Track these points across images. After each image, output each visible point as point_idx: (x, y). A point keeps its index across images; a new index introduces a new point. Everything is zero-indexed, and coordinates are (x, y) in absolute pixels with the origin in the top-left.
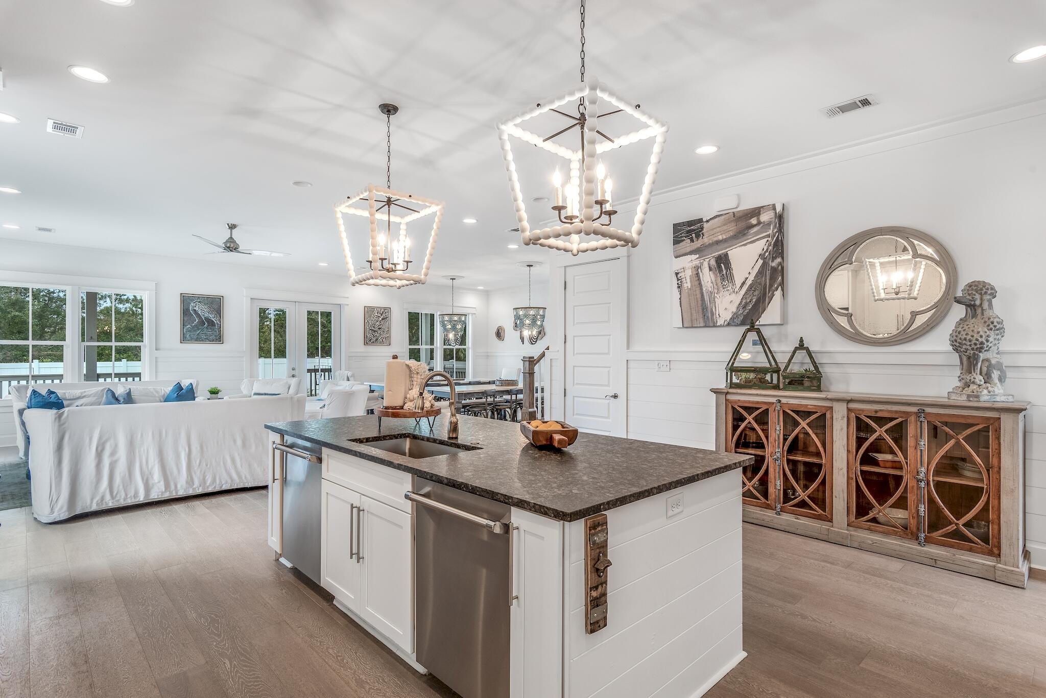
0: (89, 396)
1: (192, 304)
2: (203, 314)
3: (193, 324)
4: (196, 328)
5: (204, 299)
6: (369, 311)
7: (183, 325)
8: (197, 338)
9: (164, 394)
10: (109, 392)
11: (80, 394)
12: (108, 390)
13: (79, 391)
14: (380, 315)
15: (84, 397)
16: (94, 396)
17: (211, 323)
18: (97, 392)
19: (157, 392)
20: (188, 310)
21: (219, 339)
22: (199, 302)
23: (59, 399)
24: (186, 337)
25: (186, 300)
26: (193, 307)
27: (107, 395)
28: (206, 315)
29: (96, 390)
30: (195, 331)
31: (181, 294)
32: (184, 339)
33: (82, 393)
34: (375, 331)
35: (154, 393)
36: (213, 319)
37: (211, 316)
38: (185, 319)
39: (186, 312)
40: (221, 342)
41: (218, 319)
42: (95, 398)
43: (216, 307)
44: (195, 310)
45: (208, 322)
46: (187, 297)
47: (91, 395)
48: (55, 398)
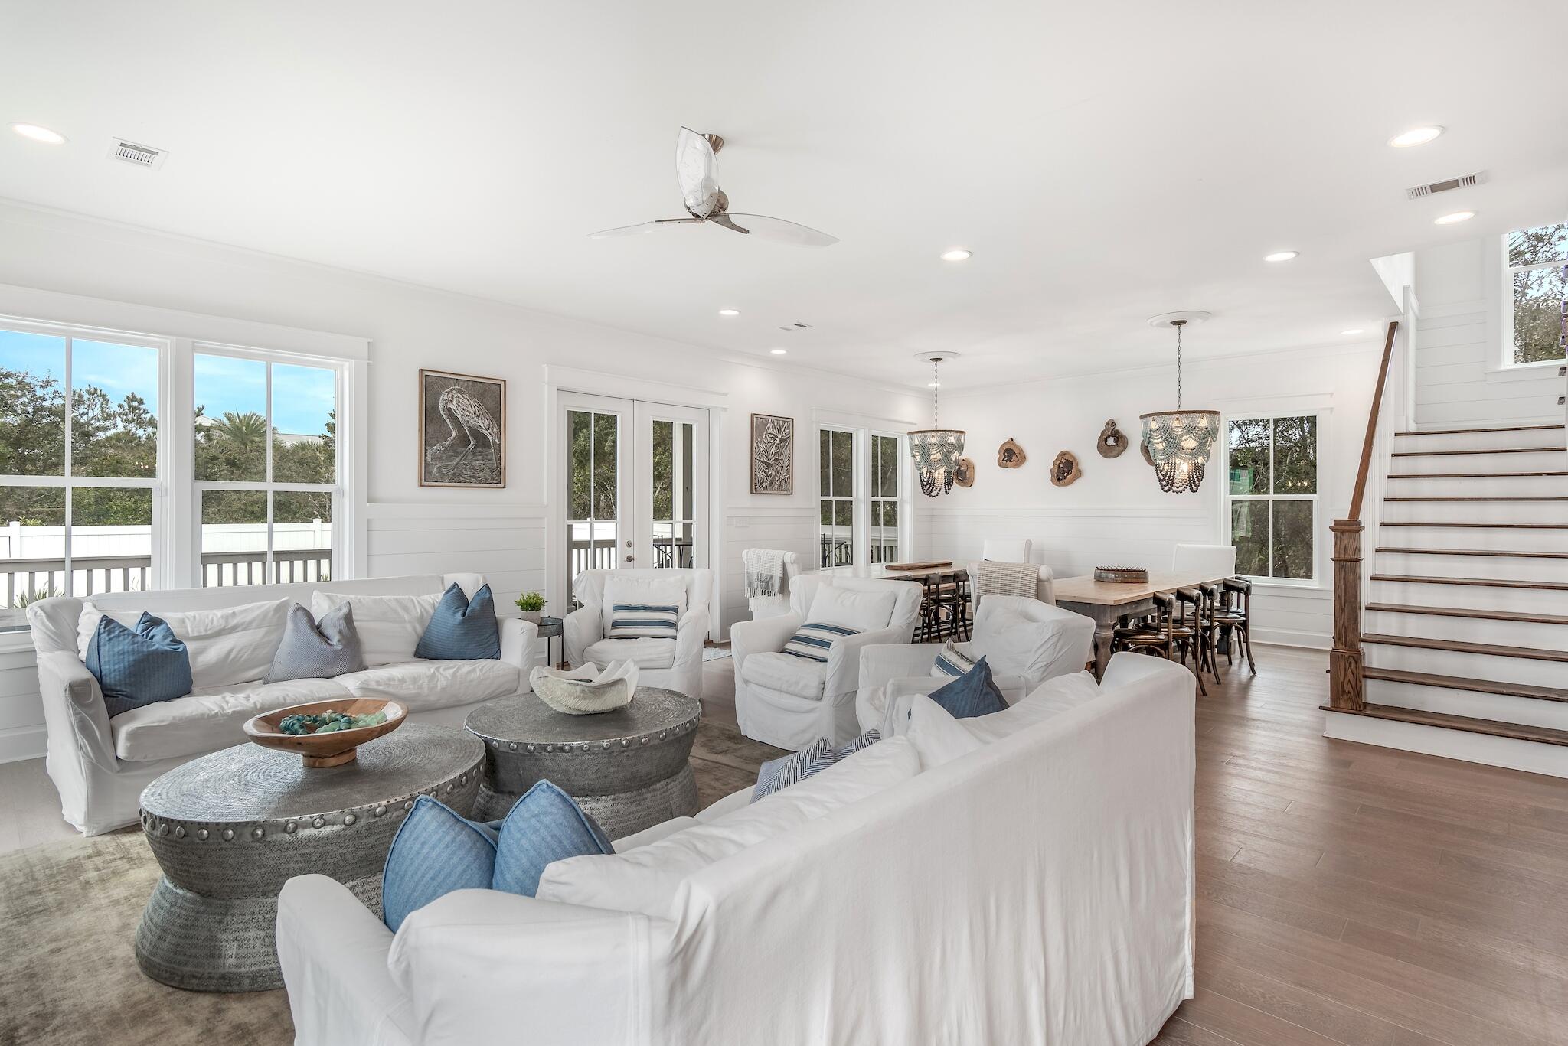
0: (245, 626)
1: (445, 396)
2: (467, 419)
3: (447, 443)
4: (453, 451)
5: (468, 386)
6: (759, 423)
7: (427, 441)
8: (454, 475)
9: (422, 615)
10: (299, 613)
11: (222, 623)
12: (297, 610)
13: (219, 613)
14: (776, 433)
15: (233, 629)
16: (259, 627)
17: (482, 441)
18: (265, 614)
19: (406, 609)
20: (436, 408)
21: (496, 477)
22: (459, 391)
23: (175, 641)
24: (430, 473)
25: (432, 385)
26: (446, 402)
27: (296, 624)
28: (472, 422)
29: (263, 609)
30: (449, 458)
31: (422, 370)
32: (427, 477)
33: (227, 618)
34: (769, 465)
35: (400, 611)
36: (486, 433)
37: (483, 425)
38: (430, 430)
39: (431, 416)
40: (502, 485)
41: (495, 431)
42: (263, 631)
43: (491, 404)
44: (449, 410)
45: (475, 438)
46: (434, 379)
47: (250, 623)
48: (165, 638)
